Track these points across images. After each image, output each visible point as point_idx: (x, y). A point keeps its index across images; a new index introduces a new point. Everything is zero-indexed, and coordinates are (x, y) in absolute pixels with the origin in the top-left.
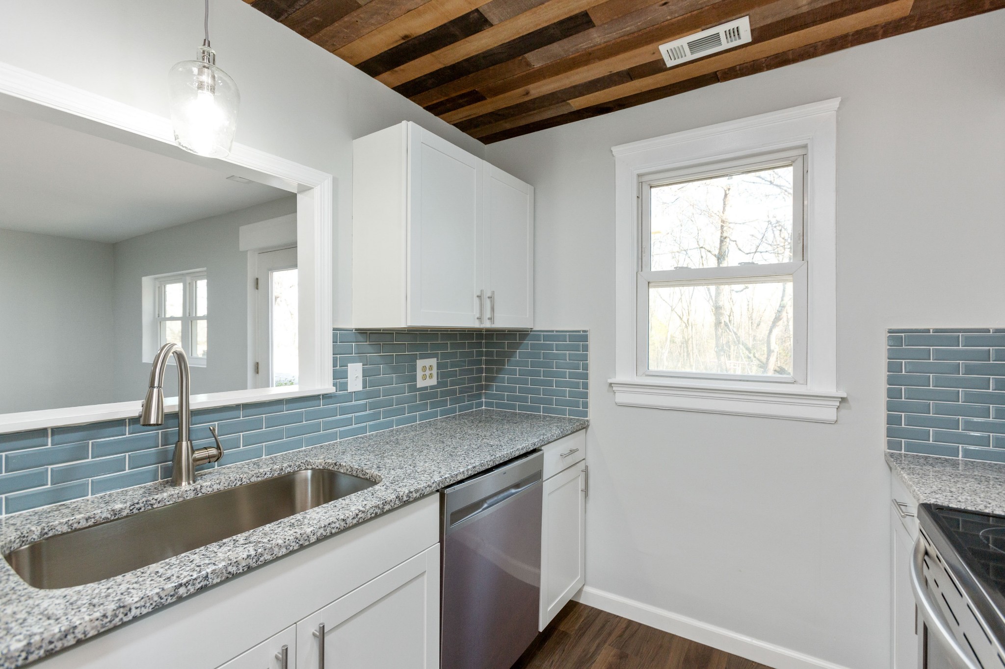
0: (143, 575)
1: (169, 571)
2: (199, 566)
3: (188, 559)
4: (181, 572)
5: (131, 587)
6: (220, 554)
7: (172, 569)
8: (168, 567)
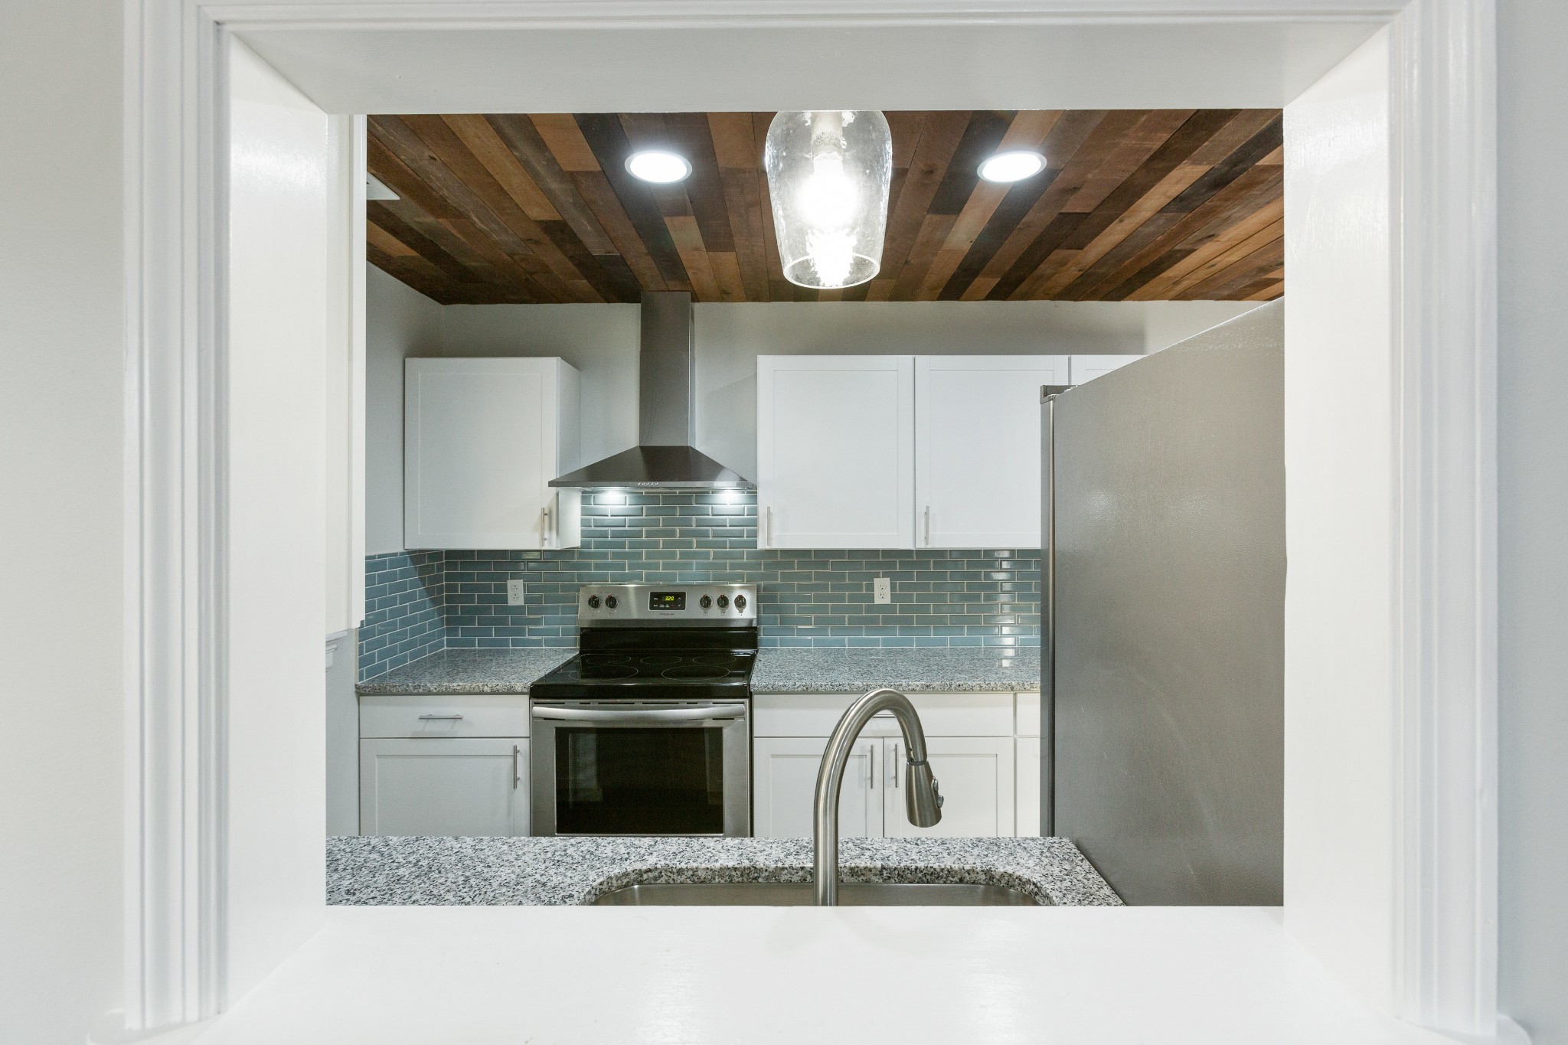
0: (960, 857)
1: (940, 850)
2: (917, 844)
3: (921, 857)
4: (932, 845)
5: (970, 849)
6: (895, 848)
7: (937, 852)
8: (940, 856)
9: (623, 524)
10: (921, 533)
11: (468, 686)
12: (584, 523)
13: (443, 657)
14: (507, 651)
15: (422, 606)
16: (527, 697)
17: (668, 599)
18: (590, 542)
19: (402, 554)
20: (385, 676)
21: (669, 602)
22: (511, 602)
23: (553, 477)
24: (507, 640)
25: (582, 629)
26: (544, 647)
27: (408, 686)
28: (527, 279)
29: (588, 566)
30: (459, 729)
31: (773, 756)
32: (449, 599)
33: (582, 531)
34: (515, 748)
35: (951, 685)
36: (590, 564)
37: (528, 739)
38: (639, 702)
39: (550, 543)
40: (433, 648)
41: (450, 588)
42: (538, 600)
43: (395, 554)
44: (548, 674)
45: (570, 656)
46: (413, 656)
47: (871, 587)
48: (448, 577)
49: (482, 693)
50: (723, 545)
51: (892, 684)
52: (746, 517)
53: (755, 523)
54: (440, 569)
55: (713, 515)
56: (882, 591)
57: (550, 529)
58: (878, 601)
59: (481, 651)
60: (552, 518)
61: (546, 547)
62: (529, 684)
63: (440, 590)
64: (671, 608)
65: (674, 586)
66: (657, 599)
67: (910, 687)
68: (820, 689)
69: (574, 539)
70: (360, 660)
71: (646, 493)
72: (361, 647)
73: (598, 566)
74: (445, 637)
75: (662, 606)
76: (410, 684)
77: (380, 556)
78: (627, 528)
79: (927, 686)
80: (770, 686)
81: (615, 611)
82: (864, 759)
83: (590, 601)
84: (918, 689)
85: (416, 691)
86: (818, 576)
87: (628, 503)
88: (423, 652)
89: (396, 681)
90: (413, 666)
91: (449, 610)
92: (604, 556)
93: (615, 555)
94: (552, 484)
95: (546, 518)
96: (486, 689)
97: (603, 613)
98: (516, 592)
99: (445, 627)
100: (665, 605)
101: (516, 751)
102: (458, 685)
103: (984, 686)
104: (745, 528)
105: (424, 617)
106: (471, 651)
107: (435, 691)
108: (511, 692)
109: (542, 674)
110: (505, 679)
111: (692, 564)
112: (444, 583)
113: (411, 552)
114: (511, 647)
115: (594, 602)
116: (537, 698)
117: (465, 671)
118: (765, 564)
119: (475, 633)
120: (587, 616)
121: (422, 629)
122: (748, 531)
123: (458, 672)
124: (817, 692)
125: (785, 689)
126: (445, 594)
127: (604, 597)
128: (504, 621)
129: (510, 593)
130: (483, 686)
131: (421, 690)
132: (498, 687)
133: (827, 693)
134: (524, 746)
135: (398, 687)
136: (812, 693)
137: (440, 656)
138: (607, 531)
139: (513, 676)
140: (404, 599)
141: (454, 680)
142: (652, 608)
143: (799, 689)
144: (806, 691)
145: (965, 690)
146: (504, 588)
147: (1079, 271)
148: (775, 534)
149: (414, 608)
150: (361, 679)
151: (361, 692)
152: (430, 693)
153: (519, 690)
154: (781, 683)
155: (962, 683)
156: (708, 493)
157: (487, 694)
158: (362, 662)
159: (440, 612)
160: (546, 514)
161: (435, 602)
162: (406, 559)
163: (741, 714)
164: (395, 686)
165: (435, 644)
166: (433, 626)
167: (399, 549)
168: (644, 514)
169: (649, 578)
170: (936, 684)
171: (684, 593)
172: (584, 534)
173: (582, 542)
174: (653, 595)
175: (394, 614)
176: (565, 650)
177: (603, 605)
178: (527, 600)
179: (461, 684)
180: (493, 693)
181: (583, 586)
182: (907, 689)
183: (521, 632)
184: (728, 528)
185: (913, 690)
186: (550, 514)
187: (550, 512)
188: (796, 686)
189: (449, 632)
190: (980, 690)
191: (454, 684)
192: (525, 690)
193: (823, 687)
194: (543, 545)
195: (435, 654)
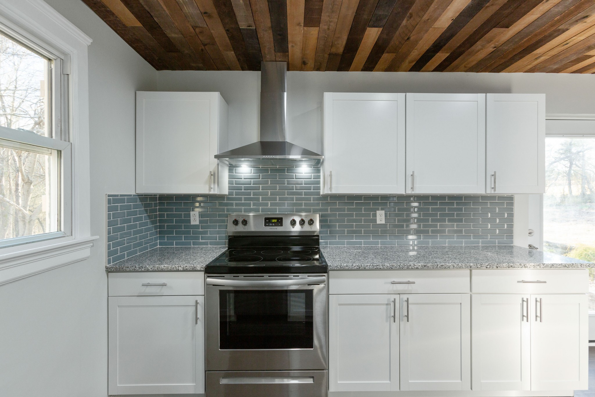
9: (250, 183)
10: (409, 185)
11: (170, 267)
12: (230, 183)
13: (157, 251)
14: (190, 248)
15: (146, 224)
16: (203, 273)
17: (273, 221)
18: (233, 192)
19: (134, 195)
20: (124, 261)
21: (274, 223)
22: (193, 223)
23: (216, 154)
24: (190, 242)
25: (229, 236)
26: (209, 246)
27: (136, 267)
28: (202, 50)
29: (232, 205)
30: (165, 291)
31: (340, 305)
32: (160, 221)
33: (229, 187)
34: (196, 301)
35: (437, 265)
36: (232, 204)
37: (204, 296)
38: (266, 275)
39: (214, 190)
40: (151, 246)
41: (161, 216)
42: (206, 222)
43: (131, 195)
44: (214, 260)
45: (224, 250)
46: (141, 250)
47: (375, 215)
48: (160, 210)
49: (178, 271)
50: (300, 194)
51: (406, 265)
52: (312, 179)
53: (318, 183)
54: (156, 205)
55: (296, 179)
56: (381, 217)
57: (214, 182)
58: (378, 222)
59: (177, 248)
60: (215, 177)
61: (212, 192)
62: (204, 266)
63: (156, 216)
64: (275, 226)
65: (276, 214)
66: (268, 221)
67: (415, 267)
68: (366, 268)
69: (225, 191)
70: (108, 252)
71: (262, 167)
72: (109, 246)
73: (237, 205)
74: (158, 241)
75: (271, 224)
76: (137, 266)
77: (121, 195)
78: (252, 185)
79: (425, 266)
80: (339, 266)
81: (246, 227)
82: (389, 306)
83: (233, 222)
84: (419, 267)
85: (140, 270)
86: (349, 210)
87: (252, 173)
88: (146, 248)
89: (128, 264)
90: (140, 256)
91: (160, 227)
92: (240, 199)
93: (246, 199)
94: (216, 157)
95: (212, 177)
96: (180, 269)
97: (240, 228)
98: (195, 218)
99: (158, 235)
100: (272, 224)
101: (197, 303)
102: (164, 267)
103: (455, 266)
104: (312, 185)
105: (147, 230)
106: (171, 248)
107: (151, 270)
108: (194, 270)
109: (211, 260)
110: (190, 263)
111: (285, 203)
112: (158, 213)
113: (139, 195)
114: (192, 246)
115: (236, 222)
116: (209, 273)
117: (168, 258)
118: (322, 203)
119: (174, 238)
120: (232, 229)
121: (146, 236)
122: (314, 187)
123: (165, 259)
124: (365, 269)
125: (347, 268)
126: (158, 218)
127: (240, 220)
128: (189, 232)
129: (192, 219)
130: (178, 267)
131: (143, 269)
132: (187, 268)
133: (370, 270)
134: (201, 300)
135: (130, 268)
136: (362, 270)
137: (156, 250)
138: (242, 186)
139: (195, 261)
140: (135, 220)
141: (162, 264)
142: (265, 225)
143: (355, 268)
144: (358, 269)
145: (445, 268)
146: (189, 216)
147: (494, 48)
148: (334, 185)
149: (141, 225)
150: (109, 263)
151: (109, 271)
152: (148, 271)
153: (199, 269)
154: (345, 265)
155: (443, 264)
156: (293, 167)
157: (181, 271)
158: (110, 254)
159: (156, 228)
160: (212, 175)
161: (153, 223)
162: (137, 198)
163: (322, 282)
164: (129, 267)
165: (152, 244)
166: (151, 235)
167: (133, 193)
168: (261, 178)
169: (263, 210)
170: (429, 265)
171: (282, 218)
172: (230, 188)
173: (229, 192)
174: (266, 219)
175: (129, 227)
176: (220, 247)
177: (240, 224)
178: (200, 222)
179: (166, 266)
180: (184, 271)
181: (229, 214)
182: (414, 267)
183: (198, 238)
184: (303, 185)
185: (417, 268)
186: (214, 175)
187: (214, 173)
188: (353, 266)
189: (161, 238)
190: (453, 268)
191: (162, 266)
192: (202, 269)
193: (368, 267)
194: (210, 191)
195: (153, 249)
